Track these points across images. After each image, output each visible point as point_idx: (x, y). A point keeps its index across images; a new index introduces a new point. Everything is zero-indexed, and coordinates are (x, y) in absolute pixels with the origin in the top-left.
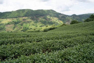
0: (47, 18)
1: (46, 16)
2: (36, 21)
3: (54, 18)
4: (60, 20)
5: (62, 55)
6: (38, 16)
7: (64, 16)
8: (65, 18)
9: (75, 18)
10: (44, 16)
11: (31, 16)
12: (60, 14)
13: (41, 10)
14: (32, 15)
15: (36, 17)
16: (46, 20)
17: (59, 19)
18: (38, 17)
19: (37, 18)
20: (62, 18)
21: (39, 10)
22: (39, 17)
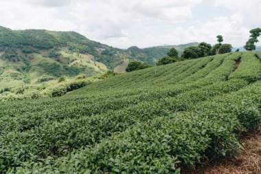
0: (61, 57)
1: (58, 50)
2: (25, 66)
3: (80, 54)
4: (98, 61)
5: (92, 159)
6: (29, 50)
7: (109, 49)
8: (111, 55)
9: (137, 57)
10: (50, 50)
11: (7, 48)
12: (99, 45)
13: (40, 31)
14: (7, 45)
15: (24, 52)
16: (58, 61)
17: (97, 59)
18: (30, 52)
19: (29, 55)
20: (105, 56)
21: (33, 30)
22: (34, 51)
